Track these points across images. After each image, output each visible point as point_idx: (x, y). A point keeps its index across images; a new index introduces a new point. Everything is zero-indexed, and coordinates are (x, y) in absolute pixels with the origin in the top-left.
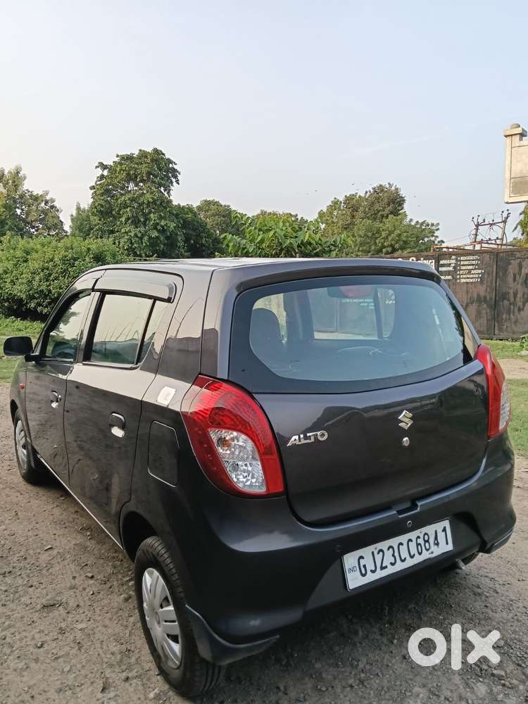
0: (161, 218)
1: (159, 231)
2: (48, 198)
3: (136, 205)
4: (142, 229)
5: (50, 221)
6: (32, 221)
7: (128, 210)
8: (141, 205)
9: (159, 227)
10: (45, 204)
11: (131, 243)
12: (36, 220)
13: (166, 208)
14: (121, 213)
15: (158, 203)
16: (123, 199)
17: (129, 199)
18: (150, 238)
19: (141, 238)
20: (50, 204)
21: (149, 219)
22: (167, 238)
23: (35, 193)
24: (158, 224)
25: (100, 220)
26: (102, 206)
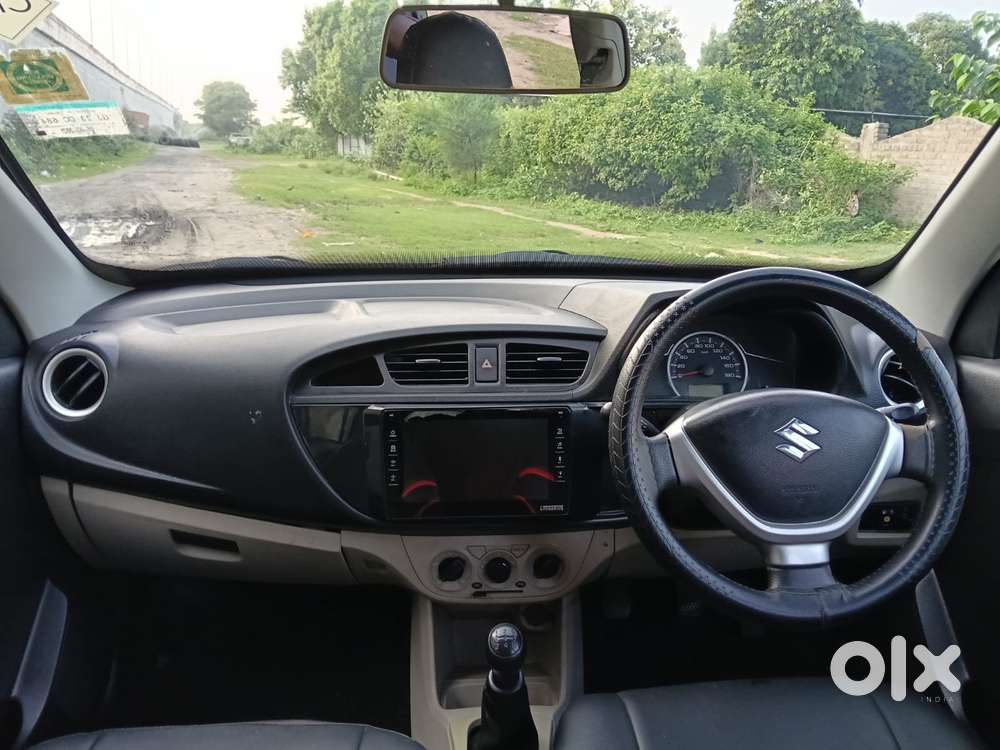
0: (839, 41)
1: (833, 64)
2: (669, 17)
3: (801, 22)
4: (806, 60)
5: (667, 51)
6: (642, 52)
7: (788, 30)
8: (809, 21)
9: (834, 57)
10: (664, 26)
11: (785, 84)
12: (648, 51)
13: (850, 24)
14: (776, 35)
15: (838, 16)
16: (781, 12)
17: (791, 12)
18: (816, 74)
19: (802, 75)
20: (670, 26)
21: (820, 44)
22: (846, 75)
23: (650, 11)
24: (833, 51)
25: (740, 48)
26: (748, 26)
